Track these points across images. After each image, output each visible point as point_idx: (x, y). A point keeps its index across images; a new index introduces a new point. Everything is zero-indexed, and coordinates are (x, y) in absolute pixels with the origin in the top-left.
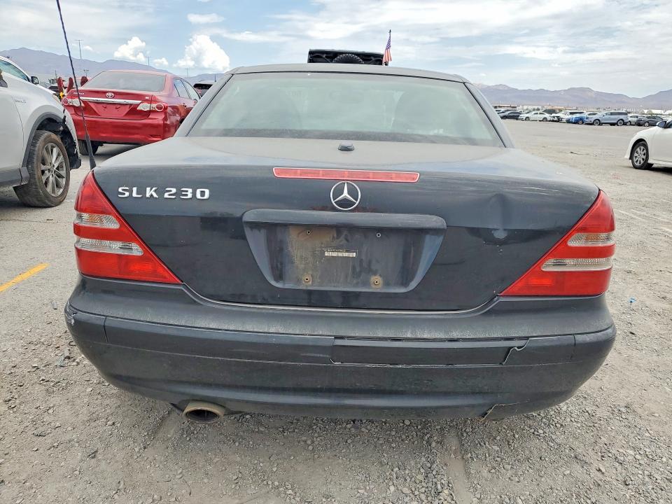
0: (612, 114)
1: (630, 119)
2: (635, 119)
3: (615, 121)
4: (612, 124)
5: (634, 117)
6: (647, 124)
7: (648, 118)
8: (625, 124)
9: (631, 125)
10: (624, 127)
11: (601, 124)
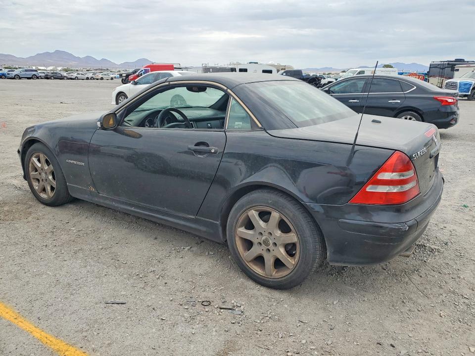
0: (26, 71)
1: (40, 74)
2: (43, 75)
3: (31, 76)
4: (29, 78)
5: (42, 73)
6: (52, 78)
7: (52, 73)
8: (38, 78)
9: (41, 78)
10: (37, 80)
11: (20, 78)
